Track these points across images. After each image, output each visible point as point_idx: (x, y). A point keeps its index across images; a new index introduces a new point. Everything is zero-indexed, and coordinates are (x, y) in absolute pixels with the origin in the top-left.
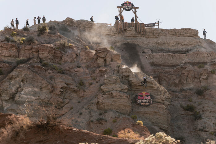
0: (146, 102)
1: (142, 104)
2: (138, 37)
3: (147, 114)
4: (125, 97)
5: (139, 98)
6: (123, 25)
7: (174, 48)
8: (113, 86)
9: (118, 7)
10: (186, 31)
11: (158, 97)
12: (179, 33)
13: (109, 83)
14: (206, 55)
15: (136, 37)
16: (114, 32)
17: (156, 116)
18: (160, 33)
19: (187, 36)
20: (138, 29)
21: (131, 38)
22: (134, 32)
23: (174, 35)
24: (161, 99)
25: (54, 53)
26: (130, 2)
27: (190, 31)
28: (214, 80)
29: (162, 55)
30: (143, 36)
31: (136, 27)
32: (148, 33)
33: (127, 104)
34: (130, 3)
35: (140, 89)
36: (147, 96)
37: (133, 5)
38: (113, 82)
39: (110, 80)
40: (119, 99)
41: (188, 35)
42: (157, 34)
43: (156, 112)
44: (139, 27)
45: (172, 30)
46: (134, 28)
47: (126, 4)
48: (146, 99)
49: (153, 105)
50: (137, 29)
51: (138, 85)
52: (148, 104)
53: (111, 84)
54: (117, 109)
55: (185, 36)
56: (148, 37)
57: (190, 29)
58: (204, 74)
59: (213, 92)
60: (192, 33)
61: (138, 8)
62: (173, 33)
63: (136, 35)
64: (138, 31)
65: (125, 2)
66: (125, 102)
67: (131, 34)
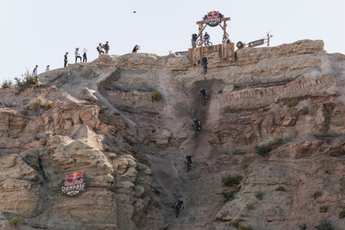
0: (75, 190)
1: (68, 193)
2: (224, 66)
3: (74, 209)
4: (22, 188)
5: (67, 183)
6: (201, 52)
7: (279, 76)
8: (9, 171)
9: (198, 23)
10: (301, 45)
11: (101, 178)
12: (290, 50)
13: (2, 168)
14: (313, 82)
15: (222, 67)
16: (187, 65)
17: (90, 211)
18: (260, 55)
19: (301, 54)
20: (224, 54)
21: (215, 69)
22: (217, 60)
23: (281, 54)
24: (105, 181)
25: (10, 121)
26: (217, 11)
27: (307, 44)
28: (307, 125)
29: (245, 92)
30: (233, 64)
31: (220, 51)
32: (240, 58)
33: (25, 199)
34: (216, 13)
35: (71, 169)
36: (78, 179)
37: (221, 16)
38: (7, 166)
39: (3, 162)
40: (12, 193)
41: (304, 51)
42: (256, 58)
43: (89, 205)
44: (225, 51)
45: (279, 48)
46: (217, 53)
47: (211, 15)
48: (76, 185)
49: (87, 193)
50: (222, 54)
51: (66, 162)
52: (78, 192)
53: (6, 169)
54: (9, 209)
55: (298, 54)
56: (242, 64)
57: (307, 41)
58: (286, 117)
59: (291, 147)
60: (310, 47)
61: (228, 19)
62: (279, 52)
63: (222, 65)
64: (224, 56)
65: (209, 12)
66: (22, 196)
67: (214, 64)
